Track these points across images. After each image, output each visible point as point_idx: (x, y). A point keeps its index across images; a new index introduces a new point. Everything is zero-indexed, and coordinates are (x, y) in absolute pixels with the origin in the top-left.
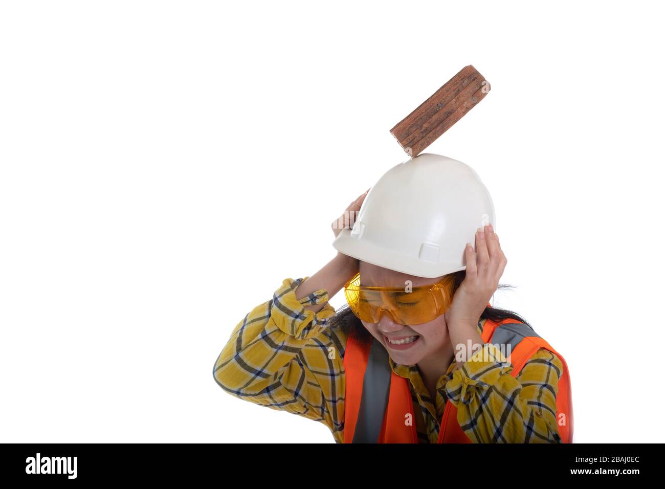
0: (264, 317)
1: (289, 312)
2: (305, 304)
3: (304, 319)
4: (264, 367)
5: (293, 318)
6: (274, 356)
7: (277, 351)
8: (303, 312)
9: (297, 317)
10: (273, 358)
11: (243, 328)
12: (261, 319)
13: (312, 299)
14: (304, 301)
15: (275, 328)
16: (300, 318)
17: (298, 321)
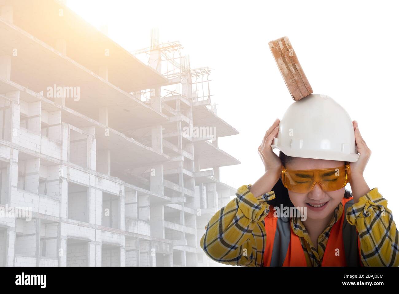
0: (235, 210)
1: (251, 205)
2: (261, 200)
3: (260, 209)
4: (236, 244)
5: (254, 208)
6: (242, 236)
7: (244, 233)
8: (259, 205)
9: (256, 207)
10: (241, 237)
11: (221, 217)
12: (233, 211)
13: (265, 198)
14: (260, 198)
15: (242, 215)
16: (258, 209)
17: (257, 210)
